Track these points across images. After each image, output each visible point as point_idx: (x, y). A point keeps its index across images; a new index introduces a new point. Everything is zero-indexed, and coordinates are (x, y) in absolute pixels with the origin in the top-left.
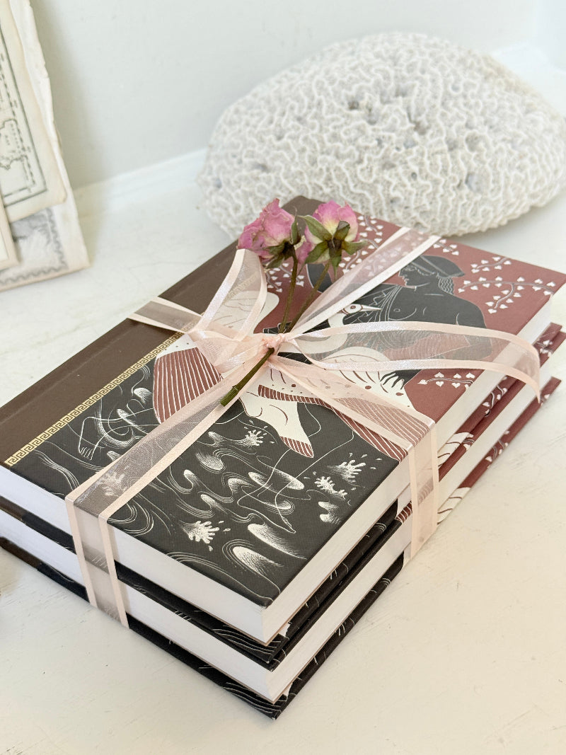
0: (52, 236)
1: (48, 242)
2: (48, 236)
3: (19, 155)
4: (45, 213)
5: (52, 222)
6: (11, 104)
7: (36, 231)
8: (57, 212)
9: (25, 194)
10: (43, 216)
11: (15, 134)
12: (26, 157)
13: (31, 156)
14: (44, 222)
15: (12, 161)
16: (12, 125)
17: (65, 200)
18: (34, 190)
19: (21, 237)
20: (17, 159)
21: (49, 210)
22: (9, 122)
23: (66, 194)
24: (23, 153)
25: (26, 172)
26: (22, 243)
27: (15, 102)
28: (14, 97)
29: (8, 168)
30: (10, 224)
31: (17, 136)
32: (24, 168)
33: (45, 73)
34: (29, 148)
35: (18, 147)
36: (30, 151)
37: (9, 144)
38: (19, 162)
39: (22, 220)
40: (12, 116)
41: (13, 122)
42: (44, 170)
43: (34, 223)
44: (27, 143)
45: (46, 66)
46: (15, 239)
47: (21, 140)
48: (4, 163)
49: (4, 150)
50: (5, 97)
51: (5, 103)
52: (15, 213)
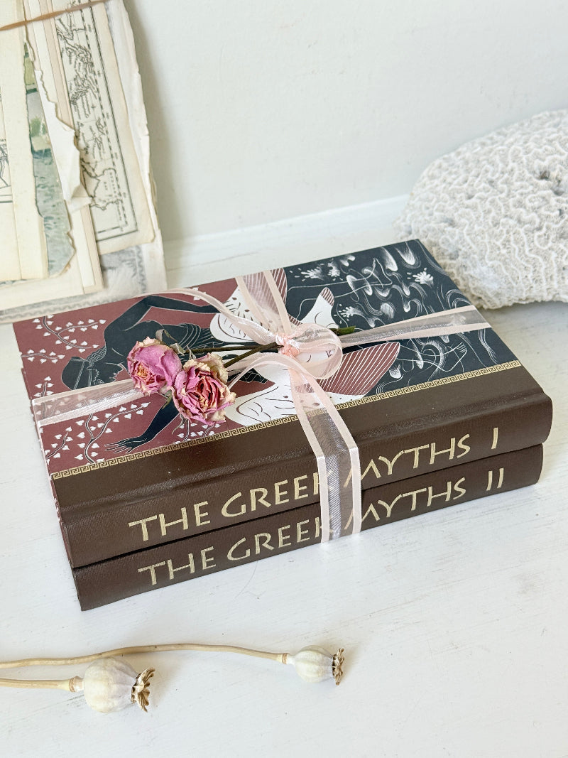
0: (138, 269)
1: (134, 275)
2: (135, 269)
3: (115, 199)
4: (134, 249)
5: (140, 258)
6: (112, 155)
7: (124, 264)
8: (145, 249)
9: (117, 232)
10: (132, 251)
11: (112, 181)
12: (122, 202)
13: (126, 201)
14: (132, 257)
15: (108, 204)
16: (111, 174)
17: (153, 241)
18: (126, 230)
19: (110, 268)
20: (112, 202)
21: (138, 247)
22: (109, 171)
23: (155, 236)
24: (119, 198)
25: (120, 214)
26: (110, 273)
27: (116, 154)
28: (115, 150)
29: (104, 209)
30: (100, 257)
31: (115, 183)
32: (119, 210)
33: (147, 132)
34: (124, 194)
35: (115, 192)
36: (125, 197)
37: (106, 189)
38: (115, 205)
39: (112, 253)
40: (112, 166)
41: (112, 171)
42: (137, 213)
43: (123, 257)
44: (124, 189)
45: (148, 126)
46: (103, 269)
47: (119, 187)
48: (101, 204)
49: (101, 194)
50: (107, 150)
51: (107, 155)
52: (106, 247)
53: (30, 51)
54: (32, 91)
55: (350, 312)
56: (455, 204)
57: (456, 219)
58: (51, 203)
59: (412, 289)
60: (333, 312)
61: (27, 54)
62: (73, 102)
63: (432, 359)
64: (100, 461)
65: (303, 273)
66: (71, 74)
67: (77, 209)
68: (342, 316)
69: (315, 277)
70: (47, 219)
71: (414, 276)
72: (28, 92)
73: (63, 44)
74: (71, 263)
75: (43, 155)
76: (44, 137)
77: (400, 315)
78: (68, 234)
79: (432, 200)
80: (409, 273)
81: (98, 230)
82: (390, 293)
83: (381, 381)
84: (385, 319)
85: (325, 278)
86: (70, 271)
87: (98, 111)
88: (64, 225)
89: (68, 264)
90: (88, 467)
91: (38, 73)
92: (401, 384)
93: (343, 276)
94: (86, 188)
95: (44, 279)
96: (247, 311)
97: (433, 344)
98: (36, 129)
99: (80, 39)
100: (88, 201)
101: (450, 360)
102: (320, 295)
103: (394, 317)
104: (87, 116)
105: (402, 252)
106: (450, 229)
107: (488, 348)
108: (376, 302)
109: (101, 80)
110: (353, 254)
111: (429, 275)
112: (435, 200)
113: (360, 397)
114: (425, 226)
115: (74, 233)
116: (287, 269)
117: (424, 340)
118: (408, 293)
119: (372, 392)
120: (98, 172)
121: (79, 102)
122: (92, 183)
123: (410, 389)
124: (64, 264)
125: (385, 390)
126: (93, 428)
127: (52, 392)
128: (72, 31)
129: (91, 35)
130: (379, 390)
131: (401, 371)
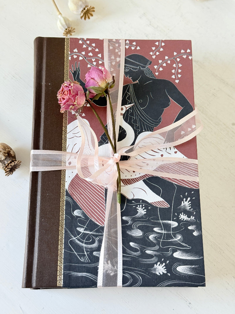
55: (141, 211)
59: (151, 256)
60: (144, 201)
64: (70, 58)
71: (164, 264)
80: (168, 262)
82: (151, 241)
90: (67, 53)
97: (95, 245)
111: (162, 274)
113: (67, 187)
118: (148, 252)
123: (63, 216)
130: (69, 199)
131: (80, 217)
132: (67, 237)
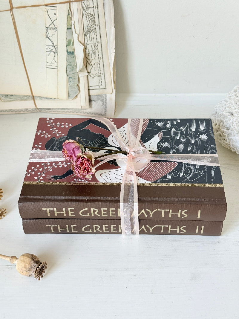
0: (105, 103)
1: (103, 105)
2: (103, 103)
3: (98, 75)
4: (104, 95)
5: (106, 99)
6: (99, 58)
7: (99, 100)
8: (108, 96)
9: (98, 87)
10: (103, 96)
11: (98, 68)
12: (101, 76)
13: (103, 76)
14: (103, 98)
15: (95, 76)
16: (98, 65)
17: (112, 93)
18: (101, 87)
19: (94, 101)
20: (97, 76)
21: (105, 95)
22: (97, 64)
23: (112, 92)
24: (100, 74)
25: (99, 81)
26: (93, 103)
27: (100, 58)
28: (100, 56)
30: (89, 96)
31: (99, 69)
32: (99, 79)
33: (114, 51)
34: (102, 73)
35: (98, 72)
36: (102, 75)
37: (95, 71)
38: (98, 77)
39: (95, 95)
40: (98, 62)
41: (99, 64)
42: (106, 82)
43: (99, 97)
44: (102, 72)
45: (115, 49)
46: (90, 101)
47: (100, 70)
48: (92, 76)
49: (93, 72)
50: (97, 55)
51: (97, 57)
52: (92, 93)
53: (70, 13)
54: (69, 28)
55: (166, 144)
56: (235, 107)
57: (234, 113)
58: (72, 72)
59: (196, 141)
60: (159, 143)
61: (69, 14)
62: (85, 35)
63: (187, 174)
64: (42, 181)
65: (156, 123)
66: (86, 24)
67: (83, 76)
68: (161, 145)
69: (160, 126)
70: (70, 78)
71: (200, 135)
72: (68, 29)
73: (84, 12)
74: (78, 96)
75: (71, 54)
76: (72, 47)
77: (185, 151)
78: (78, 85)
79: (228, 102)
80: (198, 134)
81: (90, 85)
82: (186, 140)
83: (162, 178)
84: (178, 152)
85: (163, 127)
86: (77, 99)
87: (95, 41)
88: (76, 82)
89: (77, 96)
90: (37, 183)
91: (73, 22)
92: (169, 181)
93: (171, 128)
94: (87, 69)
95: (66, 100)
96: (126, 134)
97: (192, 167)
98: (69, 43)
99: (91, 11)
100: (87, 74)
101: (195, 176)
102: (158, 134)
103: (182, 151)
104: (90, 41)
105: (201, 123)
106: (230, 117)
107: (213, 175)
108: (178, 142)
109: (98, 28)
110: (180, 119)
111: (207, 136)
112: (229, 102)
113: (150, 182)
114: (221, 112)
115: (80, 85)
116: (150, 120)
117: (189, 165)
118: (193, 142)
119: (156, 182)
120: (93, 63)
121: (88, 35)
122: (89, 68)
123: (172, 185)
124: (74, 96)
125: (161, 182)
126: (46, 168)
127: (39, 149)
128: (88, 8)
129: (96, 10)
130: (159, 181)
131: (172, 176)
132: (188, 182)
